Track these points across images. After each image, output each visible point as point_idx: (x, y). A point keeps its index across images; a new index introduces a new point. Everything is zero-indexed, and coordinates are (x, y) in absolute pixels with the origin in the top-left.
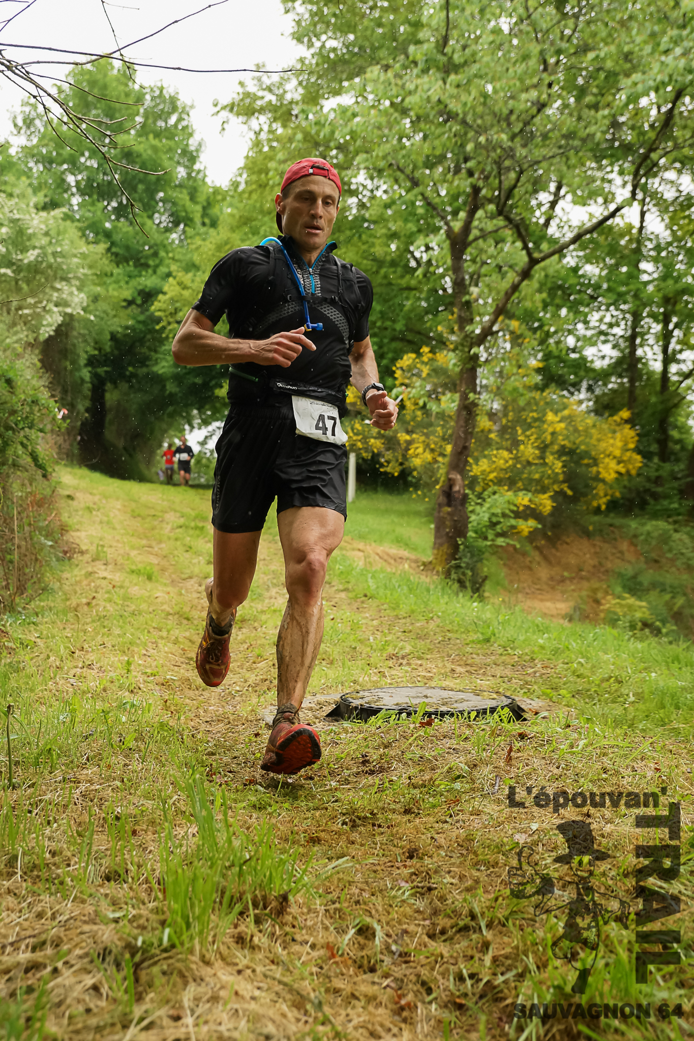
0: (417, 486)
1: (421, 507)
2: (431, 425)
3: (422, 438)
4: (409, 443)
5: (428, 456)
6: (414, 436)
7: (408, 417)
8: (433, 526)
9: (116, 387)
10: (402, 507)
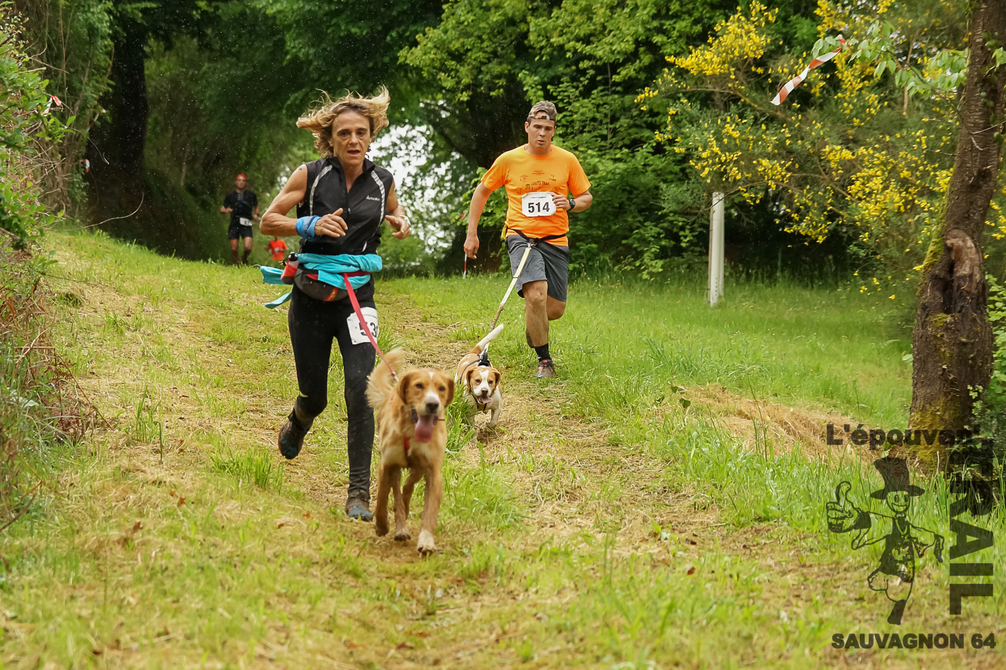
0: (867, 267)
1: (880, 316)
2: (901, 124)
3: (882, 156)
4: (850, 167)
5: (895, 198)
6: (862, 150)
7: (847, 109)
8: (908, 358)
9: (169, 47)
10: (835, 317)
